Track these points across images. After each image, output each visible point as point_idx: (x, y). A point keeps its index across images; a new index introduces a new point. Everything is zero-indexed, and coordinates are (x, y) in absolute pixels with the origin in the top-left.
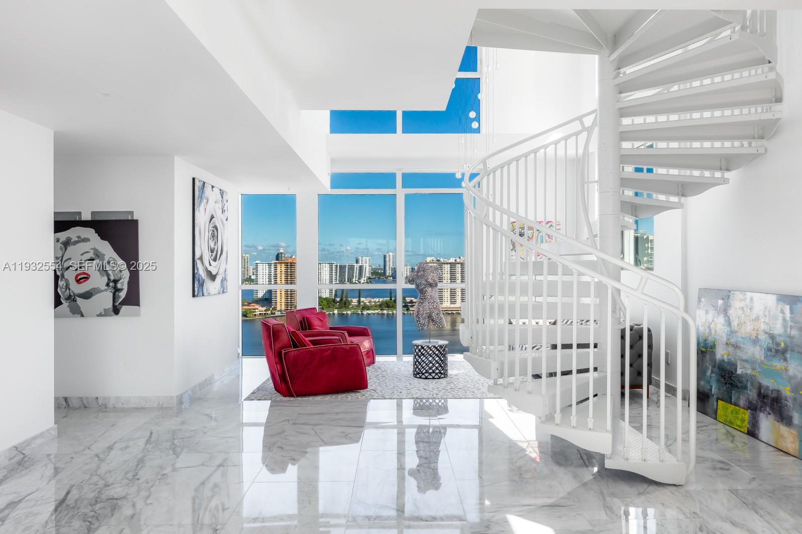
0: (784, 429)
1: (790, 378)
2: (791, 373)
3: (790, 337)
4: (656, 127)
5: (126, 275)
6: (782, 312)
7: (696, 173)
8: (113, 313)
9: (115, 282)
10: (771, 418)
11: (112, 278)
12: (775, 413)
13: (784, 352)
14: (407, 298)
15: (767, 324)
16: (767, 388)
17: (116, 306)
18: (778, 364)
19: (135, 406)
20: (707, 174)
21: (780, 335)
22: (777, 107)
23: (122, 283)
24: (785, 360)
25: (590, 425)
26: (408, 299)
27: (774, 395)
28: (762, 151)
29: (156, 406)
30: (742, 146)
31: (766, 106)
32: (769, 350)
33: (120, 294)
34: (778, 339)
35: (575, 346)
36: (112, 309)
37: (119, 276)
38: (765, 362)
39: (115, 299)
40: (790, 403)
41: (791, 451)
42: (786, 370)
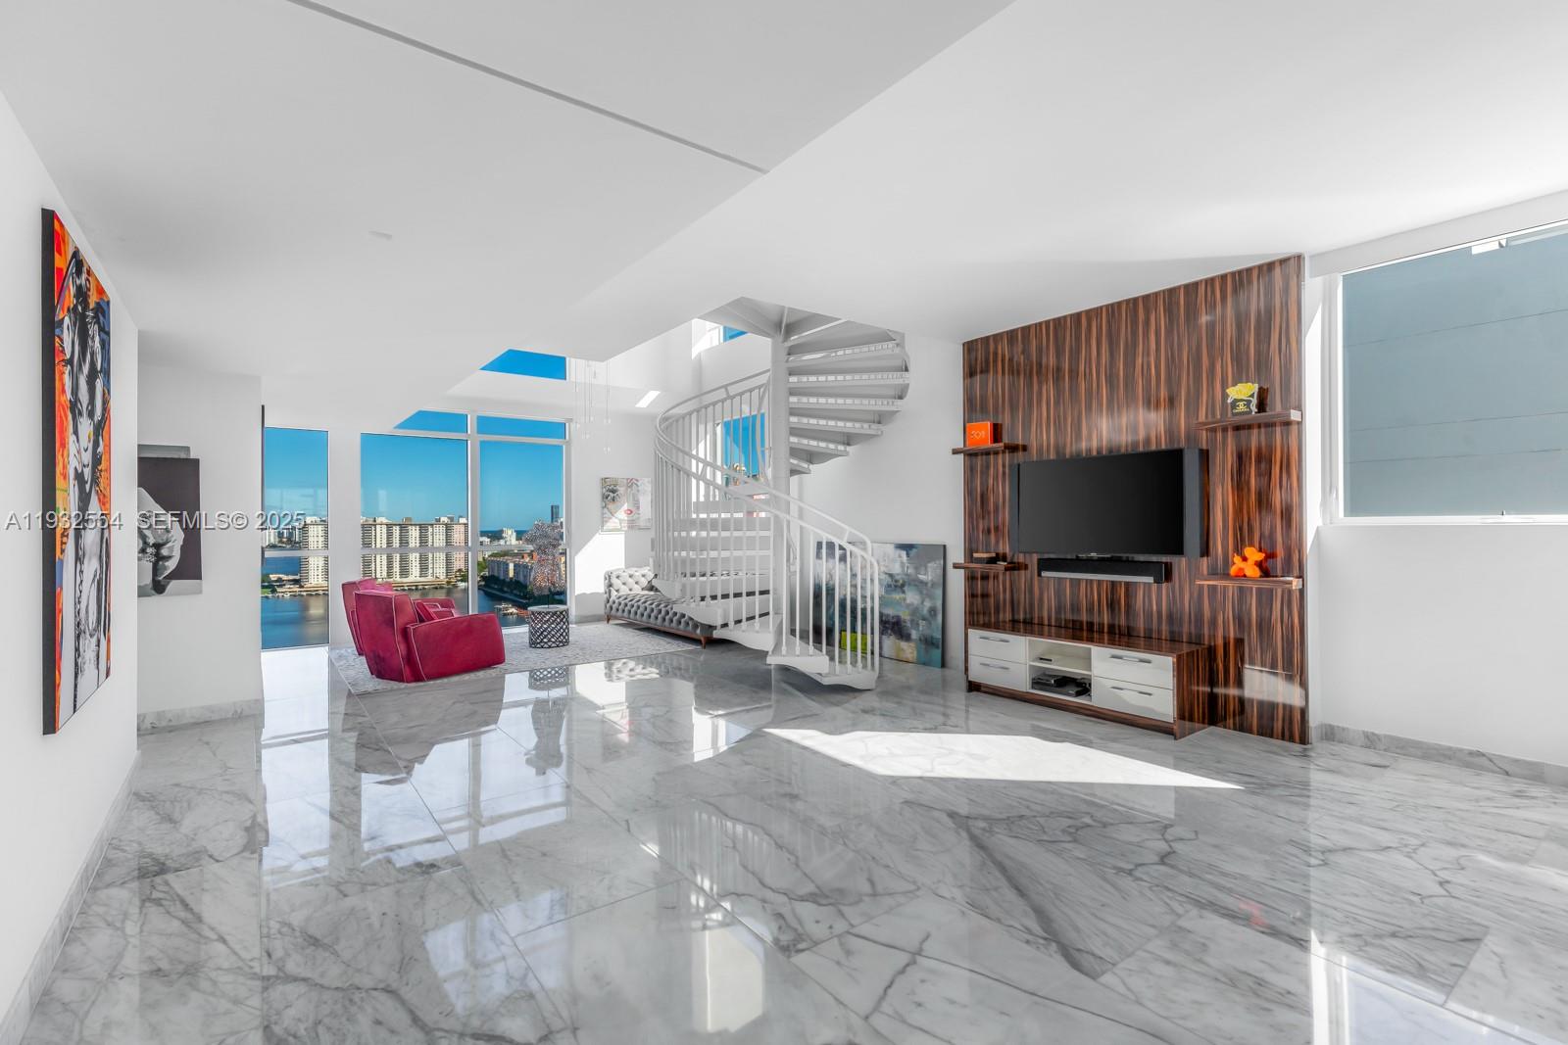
0: (904, 645)
1: (908, 606)
2: (908, 601)
3: (907, 575)
4: (818, 407)
5: (178, 536)
6: (900, 556)
7: (823, 444)
8: (153, 592)
9: (158, 546)
10: (892, 638)
11: (151, 541)
12: (895, 633)
13: (903, 586)
14: (271, 576)
15: (887, 567)
16: (888, 615)
17: (159, 581)
18: (897, 596)
19: (192, 721)
20: (832, 446)
21: (898, 574)
22: (899, 402)
23: (171, 549)
24: (904, 592)
25: (798, 653)
26: (273, 577)
27: (895, 620)
28: (880, 433)
29: (230, 715)
30: (862, 427)
31: (890, 401)
32: (889, 586)
33: (166, 564)
34: (897, 578)
35: (757, 593)
36: (151, 586)
37: (165, 538)
38: (886, 596)
39: (156, 571)
40: (909, 624)
41: (911, 659)
42: (905, 599)
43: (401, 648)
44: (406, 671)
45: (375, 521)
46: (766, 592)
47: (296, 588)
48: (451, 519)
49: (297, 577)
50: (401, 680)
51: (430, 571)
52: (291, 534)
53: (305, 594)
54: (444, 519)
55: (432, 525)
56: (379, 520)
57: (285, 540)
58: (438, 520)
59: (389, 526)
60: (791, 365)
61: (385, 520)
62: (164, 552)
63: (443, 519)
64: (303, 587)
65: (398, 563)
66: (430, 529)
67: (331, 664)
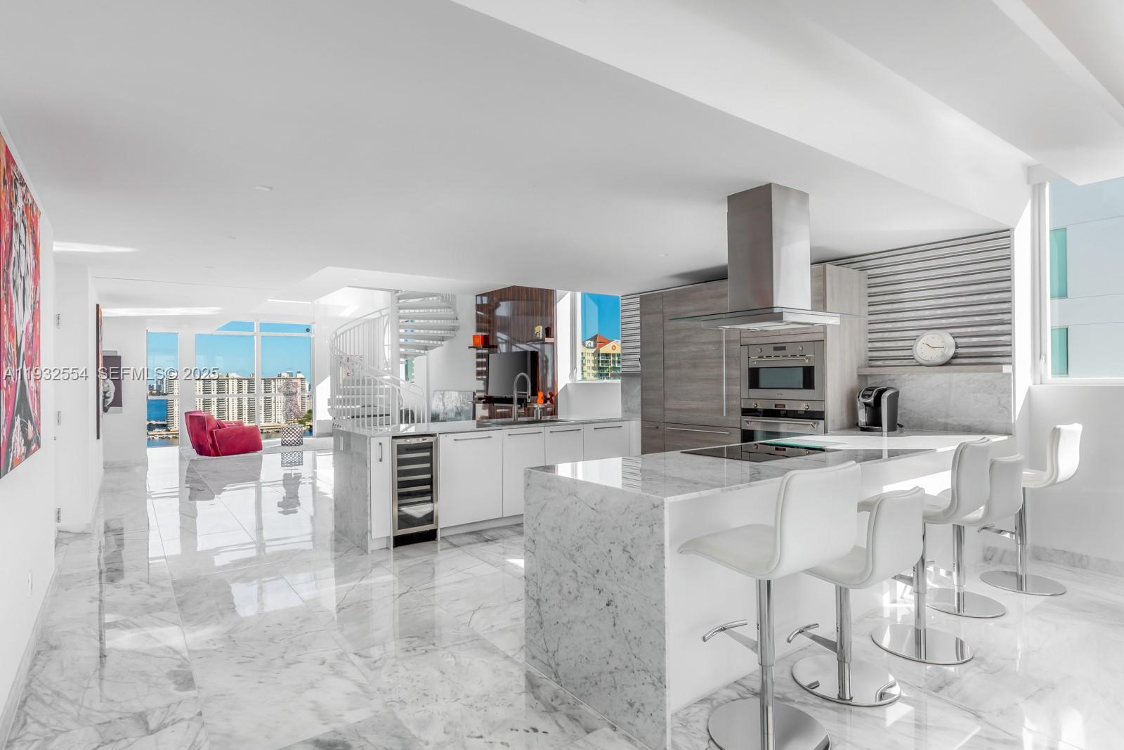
43: (210, 441)
44: (212, 451)
45: (227, 376)
46: (388, 415)
47: (163, 432)
48: (291, 374)
49: (165, 423)
50: (210, 456)
51: (273, 417)
52: (159, 387)
53: (171, 436)
54: (285, 375)
55: (274, 379)
56: (231, 376)
57: (154, 392)
58: (280, 375)
59: (239, 380)
60: (399, 305)
61: (235, 376)
62: (107, 395)
63: (283, 374)
64: (169, 431)
65: (247, 411)
66: (273, 383)
67: (180, 453)
